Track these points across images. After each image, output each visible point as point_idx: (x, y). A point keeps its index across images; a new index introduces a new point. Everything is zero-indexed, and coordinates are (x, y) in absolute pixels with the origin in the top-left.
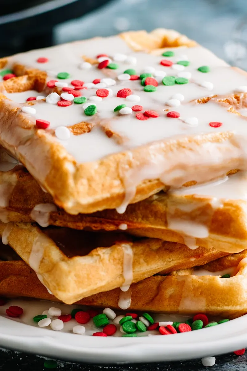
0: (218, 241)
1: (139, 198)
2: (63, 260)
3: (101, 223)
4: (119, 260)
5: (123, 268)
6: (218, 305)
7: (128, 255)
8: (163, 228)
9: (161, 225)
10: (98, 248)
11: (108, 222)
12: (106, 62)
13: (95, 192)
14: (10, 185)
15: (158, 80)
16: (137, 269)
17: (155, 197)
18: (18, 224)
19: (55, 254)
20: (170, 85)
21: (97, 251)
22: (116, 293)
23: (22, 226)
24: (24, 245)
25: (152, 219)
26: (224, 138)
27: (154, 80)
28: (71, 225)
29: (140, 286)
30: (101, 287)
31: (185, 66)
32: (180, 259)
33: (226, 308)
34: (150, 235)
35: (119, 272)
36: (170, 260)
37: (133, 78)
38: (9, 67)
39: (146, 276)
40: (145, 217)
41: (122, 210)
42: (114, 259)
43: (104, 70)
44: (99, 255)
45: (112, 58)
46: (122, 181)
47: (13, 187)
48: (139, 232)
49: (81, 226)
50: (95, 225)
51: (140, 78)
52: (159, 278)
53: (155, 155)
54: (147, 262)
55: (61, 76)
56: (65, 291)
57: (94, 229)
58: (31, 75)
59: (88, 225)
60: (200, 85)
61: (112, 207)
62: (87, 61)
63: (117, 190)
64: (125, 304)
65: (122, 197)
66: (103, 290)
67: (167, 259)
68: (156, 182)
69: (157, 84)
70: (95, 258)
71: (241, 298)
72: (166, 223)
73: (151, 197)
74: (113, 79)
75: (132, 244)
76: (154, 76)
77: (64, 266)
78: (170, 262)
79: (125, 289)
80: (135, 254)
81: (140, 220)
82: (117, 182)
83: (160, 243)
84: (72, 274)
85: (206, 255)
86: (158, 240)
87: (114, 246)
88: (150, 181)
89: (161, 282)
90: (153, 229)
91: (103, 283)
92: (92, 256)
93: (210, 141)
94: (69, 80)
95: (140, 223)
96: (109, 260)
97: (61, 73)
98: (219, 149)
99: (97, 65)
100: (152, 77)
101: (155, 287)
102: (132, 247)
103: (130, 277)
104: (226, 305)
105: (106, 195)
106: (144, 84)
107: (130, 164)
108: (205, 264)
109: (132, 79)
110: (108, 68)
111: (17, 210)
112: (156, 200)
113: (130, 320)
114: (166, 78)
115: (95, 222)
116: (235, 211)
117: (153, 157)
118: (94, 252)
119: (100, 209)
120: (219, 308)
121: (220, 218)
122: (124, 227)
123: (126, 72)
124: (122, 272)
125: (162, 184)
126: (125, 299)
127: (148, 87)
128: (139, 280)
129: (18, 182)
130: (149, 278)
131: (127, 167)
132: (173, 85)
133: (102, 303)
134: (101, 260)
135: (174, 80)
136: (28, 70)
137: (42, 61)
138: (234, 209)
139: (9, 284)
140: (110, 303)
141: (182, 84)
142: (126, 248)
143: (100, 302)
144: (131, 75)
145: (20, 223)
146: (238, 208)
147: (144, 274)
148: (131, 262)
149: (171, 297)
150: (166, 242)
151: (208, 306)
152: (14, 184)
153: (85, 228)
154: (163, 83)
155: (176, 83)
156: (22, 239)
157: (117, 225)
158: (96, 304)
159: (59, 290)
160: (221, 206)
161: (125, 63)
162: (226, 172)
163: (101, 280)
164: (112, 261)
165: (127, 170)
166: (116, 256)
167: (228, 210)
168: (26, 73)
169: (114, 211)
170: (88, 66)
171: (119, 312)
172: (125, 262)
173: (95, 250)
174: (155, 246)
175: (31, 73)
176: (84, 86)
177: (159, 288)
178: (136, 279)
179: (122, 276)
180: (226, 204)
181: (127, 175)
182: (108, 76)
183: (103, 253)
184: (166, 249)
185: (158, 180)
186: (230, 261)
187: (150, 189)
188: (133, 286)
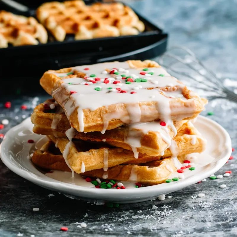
0: (146, 149)
1: (111, 128)
2: (76, 153)
3: (95, 138)
4: (102, 155)
5: (103, 159)
6: (145, 179)
7: (106, 153)
8: (122, 142)
9: (121, 140)
10: (93, 149)
11: (98, 138)
12: (113, 71)
13: (89, 122)
14: (58, 119)
15: (133, 80)
16: (110, 160)
17: (120, 128)
18: (62, 138)
19: (73, 150)
20: (138, 82)
22: (101, 171)
23: (64, 139)
24: (63, 147)
25: (117, 138)
26: (153, 104)
27: (131, 79)
28: (81, 138)
29: (113, 169)
30: (93, 166)
31: (151, 74)
32: (131, 158)
33: (149, 181)
34: (118, 146)
35: (101, 161)
36: (126, 158)
37: (123, 78)
38: (72, 72)
39: (115, 165)
40: (114, 137)
41: (103, 132)
42: (99, 155)
43: (112, 75)
44: (92, 152)
45: (118, 70)
46: (102, 118)
47: (60, 121)
48: (112, 144)
49: (86, 139)
50: (92, 139)
51: (126, 79)
52: (122, 166)
53: (118, 108)
54: (115, 159)
55: (92, 76)
56: (75, 166)
57: (92, 140)
58: (79, 75)
59: (89, 138)
60: (152, 83)
61: (99, 131)
62: (107, 71)
63: (99, 122)
64: (105, 177)
65: (102, 126)
66: (94, 168)
67: (125, 157)
68: (118, 120)
69: (132, 81)
71: (156, 177)
72: (123, 140)
73: (118, 127)
74: (114, 78)
75: (108, 149)
76: (133, 78)
77: (76, 155)
78: (126, 159)
79: (106, 170)
80: (109, 153)
81: (112, 138)
82: (99, 119)
83: (122, 150)
84: (79, 159)
85: (144, 157)
86: (121, 148)
87: (99, 149)
88: (115, 120)
89: (122, 168)
90: (118, 142)
91: (93, 165)
92: (89, 152)
93: (146, 105)
94: (94, 78)
95: (112, 139)
96: (97, 155)
97: (92, 75)
98: (150, 108)
99: (109, 73)
100: (132, 78)
101: (119, 170)
102: (109, 150)
103: (106, 163)
104: (149, 179)
105: (94, 124)
106: (127, 81)
107: (106, 112)
108: (145, 163)
109: (122, 79)
110: (114, 73)
111: (60, 131)
112: (120, 129)
113: (105, 184)
114: (138, 79)
115: (92, 137)
116: (153, 136)
117: (117, 109)
118: (90, 151)
119: (93, 131)
120: (146, 181)
121: (147, 139)
122: (104, 140)
123: (121, 76)
124: (103, 161)
125: (122, 122)
126: (106, 174)
127: (127, 82)
128: (112, 166)
129: (62, 119)
130: (117, 166)
131: (105, 112)
132: (140, 82)
133: (96, 176)
134: (93, 154)
135: (141, 80)
136: (79, 73)
137: (86, 69)
138: (153, 135)
139: (56, 165)
140: (100, 176)
141: (144, 82)
142: (106, 150)
143: (95, 175)
144: (122, 77)
145: (63, 138)
146: (155, 135)
147: (114, 163)
148: (108, 156)
149: (125, 175)
150: (125, 150)
151: (141, 180)
152: (60, 119)
153: (88, 140)
154: (135, 81)
155: (141, 81)
156: (62, 144)
157: (102, 139)
158: (93, 176)
159: (73, 165)
160: (148, 134)
161: (123, 72)
162: (153, 119)
163: (92, 163)
165: (104, 114)
166: (100, 152)
167: (150, 135)
168: (78, 74)
169: (100, 132)
170: (106, 72)
171: (102, 180)
172: (105, 156)
173: (91, 150)
174: (120, 151)
175: (80, 74)
176: (100, 80)
177: (121, 171)
178: (110, 165)
179: (103, 162)
180: (150, 133)
181: (105, 116)
182: (112, 77)
183: (95, 152)
184: (124, 153)
185: (119, 119)
186: (157, 162)
187: (116, 123)
188: (109, 168)
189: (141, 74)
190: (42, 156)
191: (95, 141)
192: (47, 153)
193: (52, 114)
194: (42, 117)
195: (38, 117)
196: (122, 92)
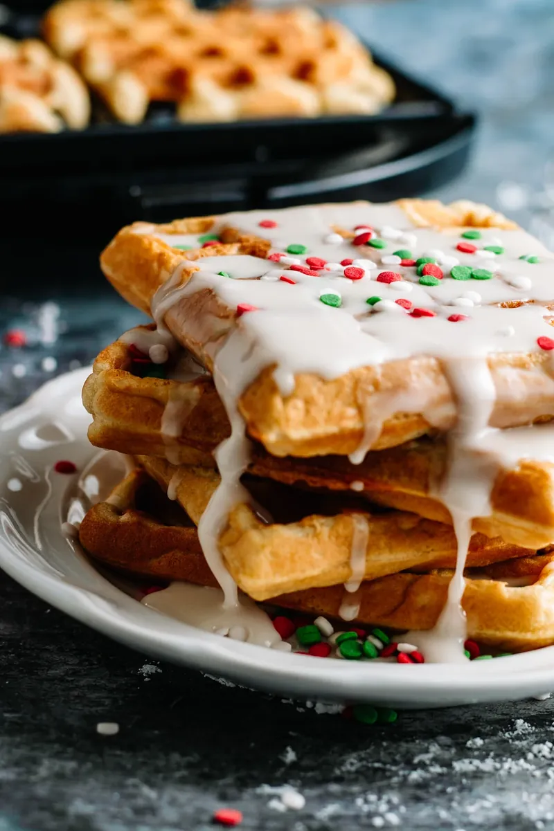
0: (507, 524)
1: (388, 442)
2: (255, 527)
3: (323, 476)
4: (346, 538)
5: (350, 553)
6: (497, 629)
7: (361, 532)
8: (421, 494)
9: (418, 489)
10: (314, 516)
11: (334, 477)
12: (367, 235)
13: (315, 422)
14: (187, 402)
15: (444, 270)
16: (373, 557)
17: (414, 445)
18: (195, 469)
19: (244, 518)
20: (462, 279)
21: (312, 520)
22: (337, 592)
23: (201, 472)
24: (200, 500)
25: (405, 479)
26: (534, 363)
27: (437, 269)
28: (275, 475)
29: (377, 587)
30: (313, 578)
31: (497, 253)
32: (445, 549)
33: (510, 634)
34: (400, 505)
35: (343, 558)
36: (429, 550)
37: (405, 262)
38: (215, 231)
39: (388, 571)
40: (395, 476)
41: (357, 458)
42: (338, 537)
43: (363, 248)
44: (313, 526)
45: (378, 233)
46: (360, 410)
47: (192, 408)
48: (383, 499)
49: (290, 478)
50: (315, 479)
51: (417, 264)
52: (409, 577)
53: (418, 376)
54: (391, 549)
55: (293, 250)
56: (251, 575)
57: (311, 484)
58: (245, 244)
59: (302, 477)
60: (509, 284)
61: (342, 451)
62: (339, 232)
63: (351, 424)
64: (350, 613)
65: (358, 436)
66: (315, 584)
67: (424, 548)
68: (415, 418)
69: (442, 276)
70: (308, 530)
71: (537, 622)
72: (426, 488)
73: (408, 443)
74: (373, 261)
75: (368, 515)
76: (440, 264)
77: (255, 537)
78: (429, 552)
79: (352, 588)
80: (372, 533)
81: (385, 478)
82: (351, 412)
83: (416, 520)
84: (267, 551)
85: (488, 548)
86: (412, 515)
87: (338, 516)
88: (406, 416)
89: (411, 584)
90: (404, 496)
91: (315, 572)
92: (303, 526)
93: (510, 364)
94: (305, 257)
95: (386, 483)
96: (329, 537)
97: (294, 246)
98: (524, 378)
99: (352, 240)
100: (436, 264)
101: (399, 590)
102: (370, 521)
103: (360, 568)
104: (510, 630)
105: (333, 429)
106: (422, 273)
107: (376, 385)
108: (486, 566)
109: (403, 265)
110: (369, 244)
111: (194, 444)
112: (415, 449)
113: (353, 639)
114: (458, 268)
115: (314, 474)
116: (538, 479)
117: (414, 378)
118: (306, 521)
119: (323, 451)
120: (499, 634)
121: (513, 487)
122: (358, 486)
123: (396, 254)
124: (349, 558)
125: (426, 423)
126: (351, 604)
127: (426, 278)
128: (374, 576)
129: (201, 400)
130: (392, 575)
131: (371, 388)
132: (466, 279)
133: (313, 608)
134: (316, 535)
135: (469, 272)
136: (244, 237)
137: (267, 225)
138: (536, 475)
139: (170, 563)
140: (327, 609)
141: (482, 279)
142: (359, 522)
143: (310, 606)
144: (402, 259)
145: (197, 467)
146: (543, 476)
147: (383, 566)
148: (366, 543)
149: (423, 608)
150: (425, 520)
151: (482, 629)
152: (194, 403)
153: (298, 482)
154: (451, 276)
155: (472, 277)
156: (198, 492)
157: (349, 482)
158: (303, 608)
159: (245, 573)
160: (517, 470)
161: (399, 241)
162: (533, 417)
163: (312, 565)
164: (333, 539)
165: (370, 394)
166: (341, 529)
167: (528, 476)
168: (240, 241)
169: (345, 459)
170: (338, 239)
171: (339, 624)
172: (356, 542)
173: (308, 518)
174: (407, 524)
175: (247, 241)
176: (325, 266)
177: (406, 594)
178: (371, 574)
179: (347, 564)
180: (525, 467)
181: (370, 402)
182: (366, 256)
183: (322, 525)
184: (425, 532)
185: (419, 415)
186: (527, 565)
187: (406, 428)
188: (366, 584)
189: (460, 248)
190: (118, 527)
191: (325, 488)
192: (135, 519)
193: (165, 384)
194: (126, 393)
195: (112, 390)
196: (417, 313)
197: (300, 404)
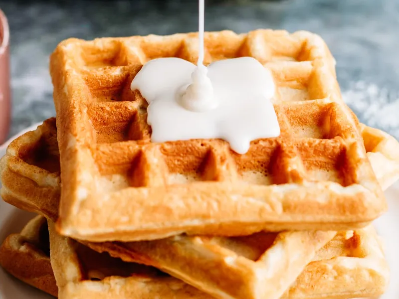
3: (119, 251)
4: (132, 293)
10: (112, 277)
11: (126, 253)
17: (178, 238)
21: (109, 280)
24: (55, 251)
25: (169, 260)
40: (163, 257)
42: (126, 292)
44: (109, 284)
49: (100, 249)
50: (113, 252)
57: (112, 255)
59: (107, 250)
70: (106, 286)
73: (172, 237)
80: (151, 291)
81: (158, 258)
82: (125, 219)
83: (182, 284)
86: (180, 281)
87: (129, 278)
96: (120, 292)
112: (178, 241)
118: (106, 280)
131: (138, 205)
134: (111, 290)
139: (44, 282)
150: (186, 285)
164: (123, 293)
166: (128, 288)
174: (175, 286)
183: (116, 284)
190: (17, 254)
191: (119, 259)
192: (27, 251)
194: (17, 174)
195: (10, 170)
197: (89, 212)
